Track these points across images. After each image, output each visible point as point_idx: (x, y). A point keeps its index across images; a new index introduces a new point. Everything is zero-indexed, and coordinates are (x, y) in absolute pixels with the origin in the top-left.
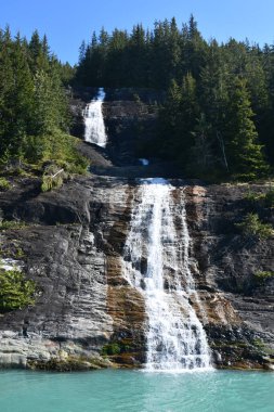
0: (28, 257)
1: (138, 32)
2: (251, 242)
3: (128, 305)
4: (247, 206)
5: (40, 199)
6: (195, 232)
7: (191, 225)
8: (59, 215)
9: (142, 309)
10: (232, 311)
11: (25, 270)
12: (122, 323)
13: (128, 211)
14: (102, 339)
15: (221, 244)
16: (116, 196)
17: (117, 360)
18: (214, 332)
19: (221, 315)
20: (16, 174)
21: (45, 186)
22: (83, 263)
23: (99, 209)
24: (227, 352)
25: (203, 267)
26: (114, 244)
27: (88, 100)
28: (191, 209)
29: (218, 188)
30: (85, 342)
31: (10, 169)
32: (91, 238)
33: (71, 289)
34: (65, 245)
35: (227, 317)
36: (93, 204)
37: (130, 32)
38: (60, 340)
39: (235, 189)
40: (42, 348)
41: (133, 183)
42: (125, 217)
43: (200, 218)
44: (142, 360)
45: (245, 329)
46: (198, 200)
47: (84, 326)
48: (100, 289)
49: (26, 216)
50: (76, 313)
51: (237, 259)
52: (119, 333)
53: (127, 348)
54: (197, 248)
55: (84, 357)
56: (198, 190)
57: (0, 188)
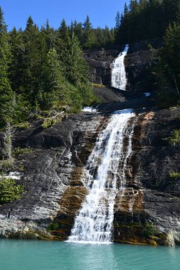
0: (27, 170)
7: (134, 141)
9: (80, 202)
10: (141, 203)
11: (22, 178)
12: (65, 210)
13: (96, 135)
14: (49, 219)
16: (92, 126)
17: (54, 234)
19: (131, 205)
21: (45, 125)
22: (58, 172)
23: (78, 135)
24: (125, 230)
25: (134, 172)
28: (137, 130)
30: (39, 222)
32: (69, 155)
33: (44, 190)
34: (50, 161)
35: (134, 207)
36: (75, 133)
38: (26, 220)
39: (176, 111)
40: (13, 224)
42: (93, 139)
43: (143, 136)
44: (69, 234)
47: (42, 212)
49: (34, 144)
50: (41, 204)
51: (160, 164)
52: (60, 217)
53: (62, 226)
54: (134, 158)
55: (37, 231)
56: (149, 116)
57: (23, 129)
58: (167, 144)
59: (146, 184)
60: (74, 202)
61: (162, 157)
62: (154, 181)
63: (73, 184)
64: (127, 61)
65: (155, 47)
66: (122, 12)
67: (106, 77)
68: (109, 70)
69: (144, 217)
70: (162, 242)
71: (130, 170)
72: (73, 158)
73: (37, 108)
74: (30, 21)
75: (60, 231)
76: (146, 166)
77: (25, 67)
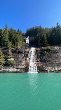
0: (15, 58)
1: (33, 28)
2: (45, 55)
3: (27, 64)
4: (45, 50)
5: (17, 50)
6: (37, 54)
7: (37, 53)
8: (20, 52)
9: (29, 64)
10: (41, 65)
11: (14, 60)
12: (26, 66)
14: (23, 68)
15: (41, 55)
16: (27, 50)
17: (25, 71)
18: (38, 67)
19: (39, 65)
20: (15, 47)
21: (18, 49)
22: (22, 59)
23: (25, 52)
24: (40, 70)
25: (38, 59)
26: (26, 56)
27: (27, 37)
28: (37, 51)
29: (41, 48)
30: (21, 69)
31: (14, 47)
32: (24, 55)
33: (20, 62)
34: (20, 56)
36: (24, 51)
37: (32, 28)
38: (18, 69)
39: (43, 48)
40: (15, 70)
41: (30, 48)
42: (28, 52)
43: (38, 52)
44: (28, 71)
45: (42, 67)
46: (38, 50)
47: (21, 67)
48: (24, 62)
49: (16, 53)
50: (20, 65)
51: (43, 57)
52: (25, 68)
53: (26, 69)
54: (37, 56)
55: (20, 71)
56: (38, 48)
57: (12, 49)
58: (43, 54)
59: (40, 61)
60: (27, 65)
61: (43, 56)
62: (42, 60)
63: (26, 61)
64: (29, 39)
65: (34, 37)
66: (27, 30)
67: (25, 42)
68: (26, 40)
69: (43, 68)
70: (47, 72)
71: (37, 58)
72: (25, 56)
73: (15, 45)
74: (11, 28)
75: (26, 71)
76: (40, 57)
77: (12, 37)
